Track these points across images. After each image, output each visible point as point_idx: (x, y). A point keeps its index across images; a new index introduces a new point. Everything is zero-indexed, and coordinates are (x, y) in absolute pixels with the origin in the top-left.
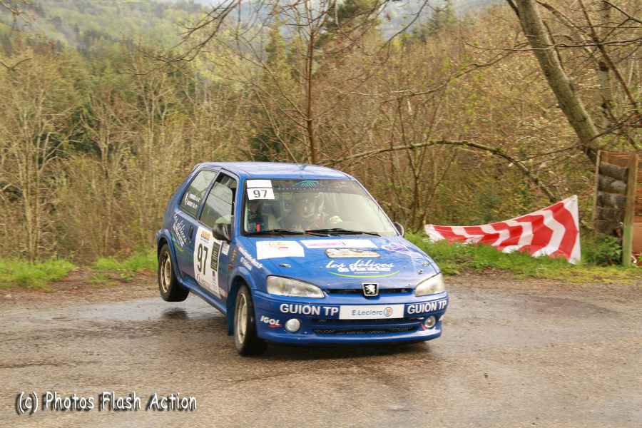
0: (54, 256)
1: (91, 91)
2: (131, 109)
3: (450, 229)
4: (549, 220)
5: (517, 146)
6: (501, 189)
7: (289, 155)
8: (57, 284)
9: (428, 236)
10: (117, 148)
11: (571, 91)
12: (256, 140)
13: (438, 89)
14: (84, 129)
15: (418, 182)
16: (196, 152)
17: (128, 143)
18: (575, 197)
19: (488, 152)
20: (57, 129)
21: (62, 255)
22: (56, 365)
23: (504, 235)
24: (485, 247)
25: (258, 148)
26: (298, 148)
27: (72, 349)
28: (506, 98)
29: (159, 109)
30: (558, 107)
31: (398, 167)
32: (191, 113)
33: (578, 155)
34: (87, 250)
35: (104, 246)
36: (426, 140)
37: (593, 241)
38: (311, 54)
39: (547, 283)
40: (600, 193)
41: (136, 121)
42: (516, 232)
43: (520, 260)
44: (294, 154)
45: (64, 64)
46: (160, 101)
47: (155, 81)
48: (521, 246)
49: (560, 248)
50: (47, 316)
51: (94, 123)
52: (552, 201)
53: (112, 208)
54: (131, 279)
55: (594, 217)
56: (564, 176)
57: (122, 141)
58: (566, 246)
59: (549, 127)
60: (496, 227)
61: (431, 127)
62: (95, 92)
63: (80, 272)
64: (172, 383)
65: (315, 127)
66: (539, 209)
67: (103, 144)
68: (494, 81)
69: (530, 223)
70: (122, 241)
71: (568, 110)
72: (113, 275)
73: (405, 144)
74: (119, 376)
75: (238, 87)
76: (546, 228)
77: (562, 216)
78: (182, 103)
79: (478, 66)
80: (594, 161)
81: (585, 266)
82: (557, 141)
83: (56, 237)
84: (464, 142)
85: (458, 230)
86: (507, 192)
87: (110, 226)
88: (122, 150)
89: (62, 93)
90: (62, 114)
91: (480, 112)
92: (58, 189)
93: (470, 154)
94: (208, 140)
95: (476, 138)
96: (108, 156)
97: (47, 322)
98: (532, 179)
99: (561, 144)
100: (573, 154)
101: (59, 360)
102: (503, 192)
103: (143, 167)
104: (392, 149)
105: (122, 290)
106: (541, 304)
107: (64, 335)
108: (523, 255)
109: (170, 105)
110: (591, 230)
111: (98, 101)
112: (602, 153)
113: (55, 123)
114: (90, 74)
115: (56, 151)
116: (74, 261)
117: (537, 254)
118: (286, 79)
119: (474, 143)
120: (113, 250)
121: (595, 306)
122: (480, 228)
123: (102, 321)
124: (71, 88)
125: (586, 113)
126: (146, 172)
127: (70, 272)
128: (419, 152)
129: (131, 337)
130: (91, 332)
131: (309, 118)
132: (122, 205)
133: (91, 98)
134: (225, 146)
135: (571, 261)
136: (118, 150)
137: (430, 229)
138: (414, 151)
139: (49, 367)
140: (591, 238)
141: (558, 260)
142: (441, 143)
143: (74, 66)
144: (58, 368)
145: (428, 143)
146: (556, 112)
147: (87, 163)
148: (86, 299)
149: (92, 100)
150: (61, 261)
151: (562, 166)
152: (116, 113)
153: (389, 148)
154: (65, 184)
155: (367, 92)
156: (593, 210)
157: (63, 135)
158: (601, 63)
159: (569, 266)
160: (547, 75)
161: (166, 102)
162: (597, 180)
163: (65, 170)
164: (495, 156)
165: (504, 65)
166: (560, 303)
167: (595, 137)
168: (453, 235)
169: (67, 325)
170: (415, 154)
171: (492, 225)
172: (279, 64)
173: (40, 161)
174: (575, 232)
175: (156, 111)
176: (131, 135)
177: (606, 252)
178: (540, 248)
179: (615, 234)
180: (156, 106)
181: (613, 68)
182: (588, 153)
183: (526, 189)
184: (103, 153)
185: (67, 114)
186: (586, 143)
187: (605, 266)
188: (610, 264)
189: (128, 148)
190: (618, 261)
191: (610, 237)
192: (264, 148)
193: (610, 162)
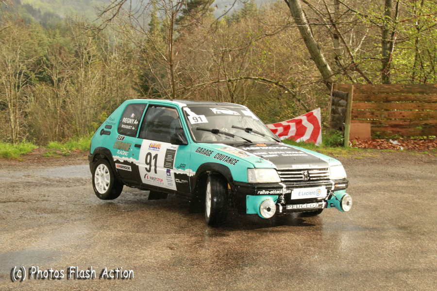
1: (48, 47)
2: (71, 57)
4: (305, 122)
5: (290, 81)
6: (281, 105)
7: (160, 84)
8: (26, 157)
10: (63, 80)
11: (318, 50)
12: (142, 76)
13: (244, 47)
14: (44, 69)
15: (234, 100)
16: (109, 83)
17: (69, 77)
18: (319, 108)
19: (274, 84)
20: (28, 69)
21: (29, 139)
22: (24, 202)
23: (280, 130)
25: (143, 80)
26: (165, 80)
27: (33, 192)
28: (284, 54)
29: (87, 58)
30: (311, 59)
32: (106, 60)
33: (323, 86)
34: (46, 138)
35: (56, 136)
37: (329, 133)
38: (172, 27)
40: (334, 107)
41: (74, 64)
42: (287, 128)
44: (163, 85)
45: (32, 31)
46: (88, 53)
47: (85, 42)
48: (289, 136)
49: (310, 137)
51: (49, 65)
52: (307, 111)
53: (61, 114)
54: (69, 154)
55: (329, 120)
57: (66, 76)
58: (314, 136)
59: (307, 70)
60: (276, 126)
62: (50, 48)
63: (39, 150)
64: (90, 212)
65: (175, 68)
66: (300, 115)
67: (55, 77)
68: (277, 44)
69: (294, 123)
70: (66, 133)
71: (317, 61)
72: (57, 152)
73: (226, 79)
74: (60, 208)
75: (132, 45)
76: (303, 126)
77: (312, 119)
78: (101, 55)
79: (267, 35)
80: (330, 89)
81: (324, 147)
83: (28, 131)
84: (259, 78)
86: (284, 107)
87: (59, 125)
88: (66, 82)
89: (32, 48)
90: (31, 60)
92: (29, 103)
93: (263, 85)
94: (115, 76)
95: (266, 76)
96: (58, 85)
97: (19, 178)
98: (297, 99)
102: (282, 107)
103: (77, 91)
104: (219, 82)
105: (63, 160)
107: (29, 185)
108: (291, 141)
109: (94, 56)
110: (328, 127)
111: (52, 53)
112: (334, 85)
113: (27, 66)
114: (47, 37)
115: (28, 81)
116: (36, 143)
117: (298, 141)
118: (160, 41)
119: (265, 78)
120: (61, 138)
123: (51, 178)
124: (36, 45)
125: (326, 62)
126: (79, 94)
127: (33, 150)
128: (235, 84)
129: (67, 186)
130: (44, 184)
131: (171, 63)
132: (65, 113)
133: (48, 51)
135: (316, 145)
136: (63, 82)
138: (232, 83)
140: (328, 131)
141: (310, 144)
142: (247, 78)
143: (38, 33)
145: (239, 78)
146: (311, 62)
147: (46, 88)
148: (42, 165)
149: (48, 53)
150: (29, 143)
151: (314, 92)
152: (63, 60)
153: (217, 81)
154: (33, 100)
156: (329, 117)
157: (32, 72)
158: (335, 34)
160: (305, 41)
161: (91, 54)
162: (331, 100)
163: (33, 92)
164: (277, 86)
165: (282, 35)
167: (331, 76)
169: (30, 179)
170: (233, 85)
171: (274, 125)
172: (156, 33)
173: (18, 87)
174: (319, 129)
175: (85, 59)
176: (71, 73)
177: (336, 139)
178: (300, 138)
179: (341, 129)
180: (86, 56)
181: (341, 37)
182: (327, 85)
183: (294, 105)
184: (55, 83)
185: (34, 60)
186: (326, 79)
187: (334, 147)
188: (337, 146)
189: (70, 80)
190: (342, 145)
191: (338, 131)
192: (146, 81)
193: (338, 89)
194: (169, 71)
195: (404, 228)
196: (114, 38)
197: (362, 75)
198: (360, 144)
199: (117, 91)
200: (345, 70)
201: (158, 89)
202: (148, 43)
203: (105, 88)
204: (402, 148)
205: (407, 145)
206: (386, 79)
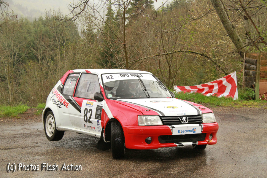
0: (21, 104)
1: (34, 35)
2: (50, 41)
3: (184, 87)
4: (225, 82)
5: (211, 52)
6: (205, 70)
7: (117, 58)
8: (22, 115)
9: (175, 91)
10: (45, 58)
11: (232, 28)
12: (103, 53)
13: (177, 29)
14: (31, 50)
15: (170, 68)
17: (50, 56)
18: (235, 72)
19: (199, 55)
20: (20, 51)
21: (24, 103)
22: (23, 148)
23: (206, 89)
24: (199, 94)
25: (104, 56)
26: (120, 55)
27: (29, 141)
28: (206, 32)
30: (227, 35)
31: (162, 62)
32: (76, 42)
33: (237, 55)
34: (34, 101)
35: (41, 99)
36: (174, 51)
38: (125, 16)
39: (224, 108)
40: (246, 70)
41: (53, 46)
42: (211, 87)
43: (213, 99)
44: (119, 59)
46: (63, 38)
47: (61, 30)
48: (213, 93)
49: (229, 94)
50: (18, 128)
51: (35, 48)
52: (226, 75)
53: (44, 83)
55: (243, 80)
56: (231, 64)
57: (48, 55)
58: (232, 93)
59: (224, 44)
60: (203, 86)
61: (175, 45)
62: (35, 35)
63: (32, 110)
65: (126, 46)
66: (220, 77)
67: (40, 56)
68: (201, 26)
69: (217, 84)
71: (232, 36)
73: (165, 53)
75: (95, 31)
76: (223, 85)
77: (230, 80)
78: (72, 38)
79: (194, 19)
80: (243, 57)
81: (240, 101)
82: (227, 49)
83: (21, 96)
84: (189, 51)
85: (187, 88)
86: (207, 71)
88: (48, 59)
89: (22, 36)
91: (195, 39)
92: (21, 76)
93: (192, 56)
94: (83, 54)
95: (194, 49)
96: (42, 61)
97: (18, 131)
98: (218, 65)
99: (229, 51)
100: (234, 55)
101: (24, 146)
102: (206, 71)
103: (56, 66)
104: (159, 55)
106: (222, 117)
107: (25, 136)
108: (214, 97)
109: (67, 40)
110: (242, 86)
112: (246, 54)
113: (19, 48)
114: (33, 28)
116: (29, 105)
117: (220, 96)
118: (115, 27)
119: (193, 51)
121: (244, 117)
122: (196, 87)
124: (26, 33)
125: (239, 37)
126: (58, 68)
127: (27, 110)
128: (171, 56)
130: (36, 135)
131: (124, 43)
132: (48, 82)
133: (34, 37)
134: (90, 56)
135: (234, 99)
136: (46, 59)
137: (176, 88)
138: (169, 55)
139: (20, 149)
140: (242, 89)
141: (229, 98)
142: (180, 52)
143: (26, 24)
144: (24, 149)
145: (174, 52)
146: (227, 37)
147: (33, 64)
148: (34, 121)
149: (34, 39)
150: (23, 105)
151: (230, 60)
152: (45, 44)
153: (158, 54)
155: (149, 32)
156: (243, 78)
157: (23, 53)
158: (245, 17)
159: (233, 101)
160: (223, 22)
161: (65, 38)
162: (244, 65)
163: (24, 68)
164: (202, 56)
165: (204, 19)
166: (230, 116)
167: (243, 47)
168: (185, 90)
169: (27, 132)
170: (169, 57)
171: (201, 85)
172: (111, 21)
173: (14, 64)
174: (236, 87)
175: (61, 42)
176: (51, 52)
177: (249, 95)
178: (222, 94)
179: (252, 87)
180: (61, 40)
181: (250, 18)
182: (240, 54)
183: (215, 70)
184: (40, 60)
185: (24, 45)
186: (239, 50)
187: (248, 100)
188: (250, 100)
189: (50, 58)
190: (254, 98)
191: (250, 88)
192: (106, 56)
193: (249, 57)
196: (81, 26)
199: (85, 64)
200: (254, 43)
201: (115, 62)
202: (106, 28)
203: (76, 62)
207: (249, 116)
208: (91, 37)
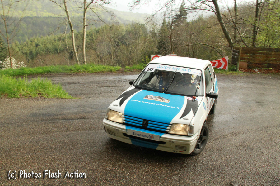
0: (117, 66)
4: (222, 61)
5: (216, 45)
8: (118, 71)
11: (228, 34)
12: (159, 43)
13: (199, 33)
14: (124, 40)
18: (227, 56)
26: (168, 44)
27: (120, 84)
28: (214, 35)
30: (225, 37)
31: (190, 49)
33: (229, 48)
34: (124, 65)
35: (127, 64)
36: (196, 43)
39: (220, 74)
40: (233, 56)
42: (214, 63)
48: (215, 67)
49: (223, 67)
50: (116, 77)
51: (126, 38)
52: (222, 57)
53: (129, 56)
54: (132, 71)
57: (131, 42)
58: (225, 67)
61: (197, 41)
65: (172, 40)
66: (219, 59)
67: (127, 43)
69: (217, 62)
70: (131, 63)
71: (227, 38)
72: (129, 70)
75: (156, 31)
76: (221, 63)
77: (224, 60)
79: (208, 28)
80: (232, 48)
81: (228, 71)
83: (118, 62)
87: (128, 60)
90: (119, 37)
92: (118, 52)
93: (206, 47)
94: (149, 42)
95: (207, 43)
96: (128, 46)
97: (116, 79)
98: (218, 52)
101: (118, 86)
103: (135, 48)
105: (131, 73)
107: (119, 81)
112: (234, 47)
113: (118, 39)
115: (118, 44)
116: (121, 67)
118: (166, 30)
120: (129, 65)
123: (127, 79)
125: (231, 39)
127: (121, 69)
128: (194, 46)
130: (124, 81)
131: (171, 38)
132: (131, 56)
135: (226, 70)
140: (230, 65)
141: (223, 70)
142: (199, 44)
147: (124, 47)
148: (123, 74)
153: (188, 45)
156: (231, 60)
157: (120, 41)
158: (234, 28)
160: (223, 30)
162: (232, 53)
163: (120, 48)
164: (211, 47)
165: (214, 27)
167: (233, 44)
169: (119, 80)
173: (115, 46)
174: (227, 64)
177: (233, 68)
178: (219, 67)
179: (235, 64)
180: (139, 35)
181: (237, 29)
186: (231, 45)
187: (232, 71)
188: (234, 71)
190: (236, 70)
193: (235, 49)
194: (170, 41)
195: (259, 102)
196: (149, 28)
197: (245, 44)
198: (242, 70)
200: (238, 42)
202: (162, 30)
203: (145, 47)
204: (259, 72)
205: (261, 71)
206: (254, 45)
207: (233, 80)
208: (153, 34)
